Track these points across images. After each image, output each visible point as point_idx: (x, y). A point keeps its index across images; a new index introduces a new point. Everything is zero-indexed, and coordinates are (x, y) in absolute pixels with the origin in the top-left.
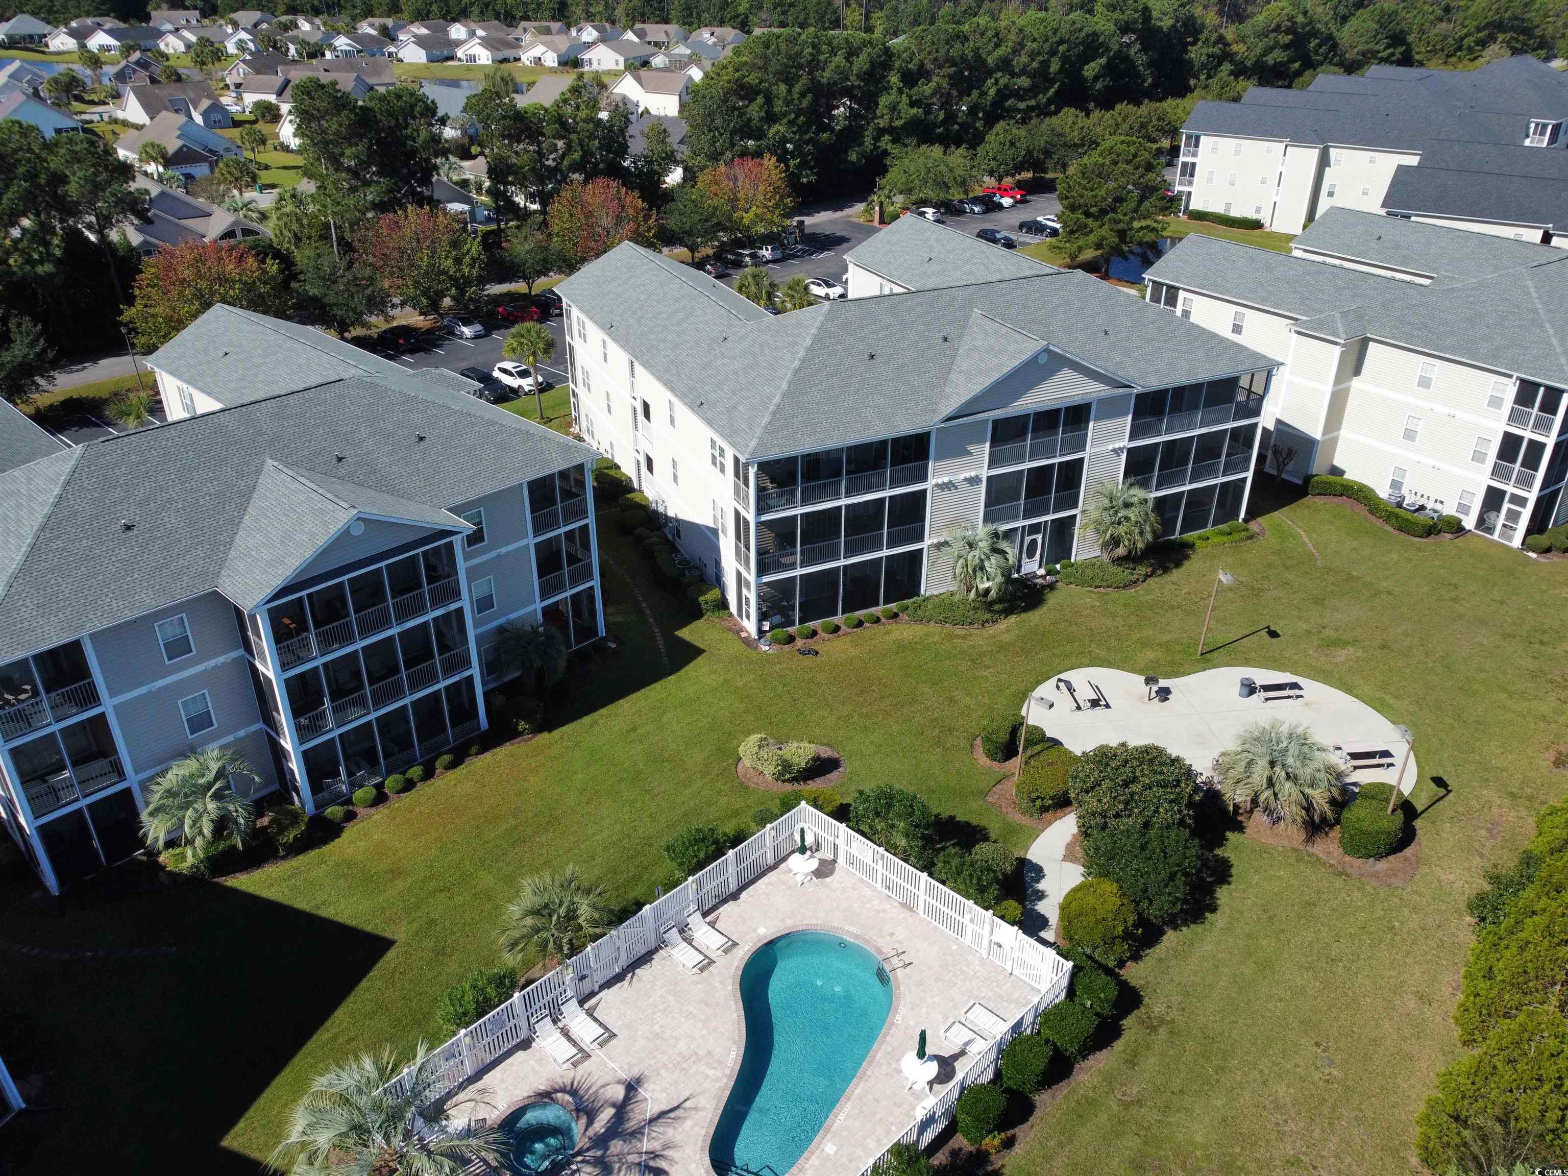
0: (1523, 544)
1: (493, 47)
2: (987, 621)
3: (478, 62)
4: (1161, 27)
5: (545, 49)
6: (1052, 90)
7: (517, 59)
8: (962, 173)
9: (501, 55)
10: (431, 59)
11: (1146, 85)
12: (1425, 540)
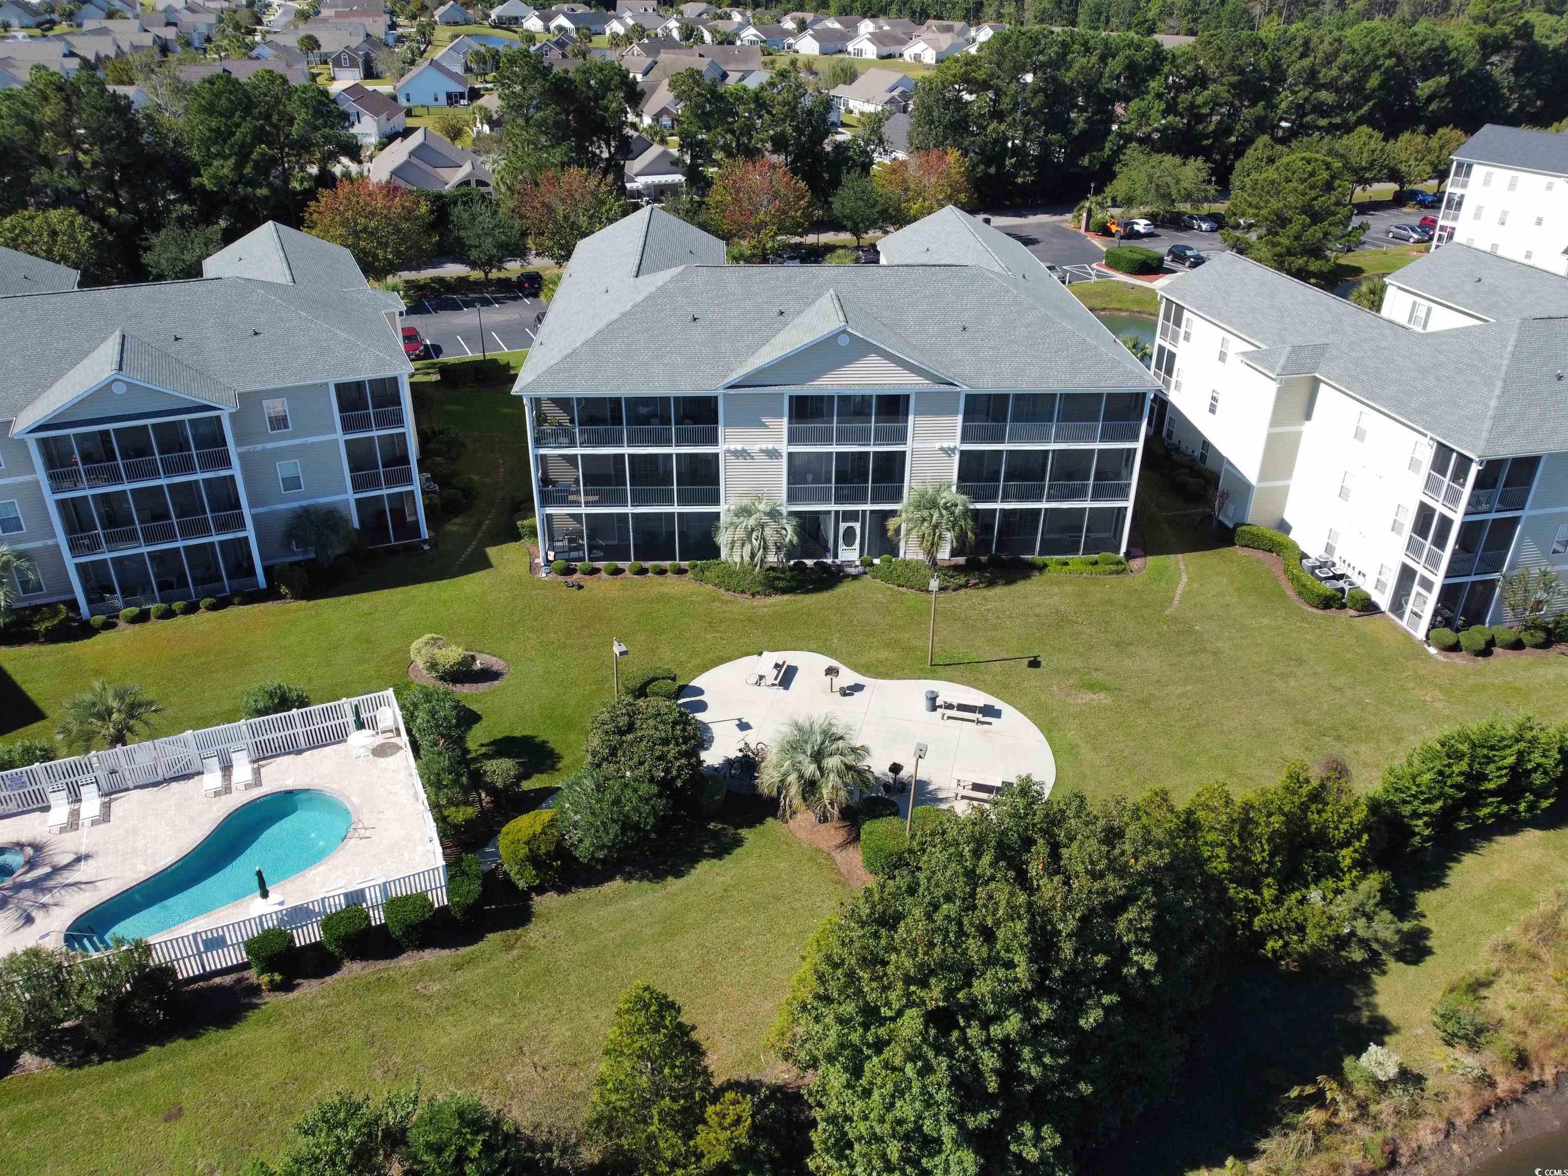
0: (1427, 636)
1: (880, 42)
2: (758, 593)
3: (864, 56)
4: (1547, 46)
5: (925, 46)
6: (1366, 108)
7: (901, 55)
8: (1189, 187)
9: (886, 51)
10: (823, 52)
11: (1510, 110)
12: (1320, 612)
